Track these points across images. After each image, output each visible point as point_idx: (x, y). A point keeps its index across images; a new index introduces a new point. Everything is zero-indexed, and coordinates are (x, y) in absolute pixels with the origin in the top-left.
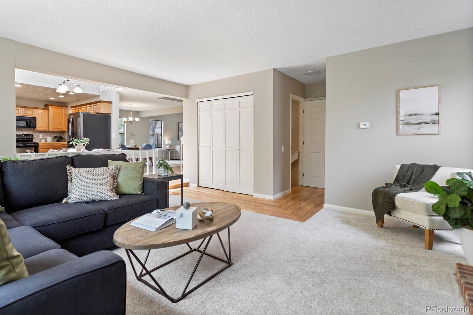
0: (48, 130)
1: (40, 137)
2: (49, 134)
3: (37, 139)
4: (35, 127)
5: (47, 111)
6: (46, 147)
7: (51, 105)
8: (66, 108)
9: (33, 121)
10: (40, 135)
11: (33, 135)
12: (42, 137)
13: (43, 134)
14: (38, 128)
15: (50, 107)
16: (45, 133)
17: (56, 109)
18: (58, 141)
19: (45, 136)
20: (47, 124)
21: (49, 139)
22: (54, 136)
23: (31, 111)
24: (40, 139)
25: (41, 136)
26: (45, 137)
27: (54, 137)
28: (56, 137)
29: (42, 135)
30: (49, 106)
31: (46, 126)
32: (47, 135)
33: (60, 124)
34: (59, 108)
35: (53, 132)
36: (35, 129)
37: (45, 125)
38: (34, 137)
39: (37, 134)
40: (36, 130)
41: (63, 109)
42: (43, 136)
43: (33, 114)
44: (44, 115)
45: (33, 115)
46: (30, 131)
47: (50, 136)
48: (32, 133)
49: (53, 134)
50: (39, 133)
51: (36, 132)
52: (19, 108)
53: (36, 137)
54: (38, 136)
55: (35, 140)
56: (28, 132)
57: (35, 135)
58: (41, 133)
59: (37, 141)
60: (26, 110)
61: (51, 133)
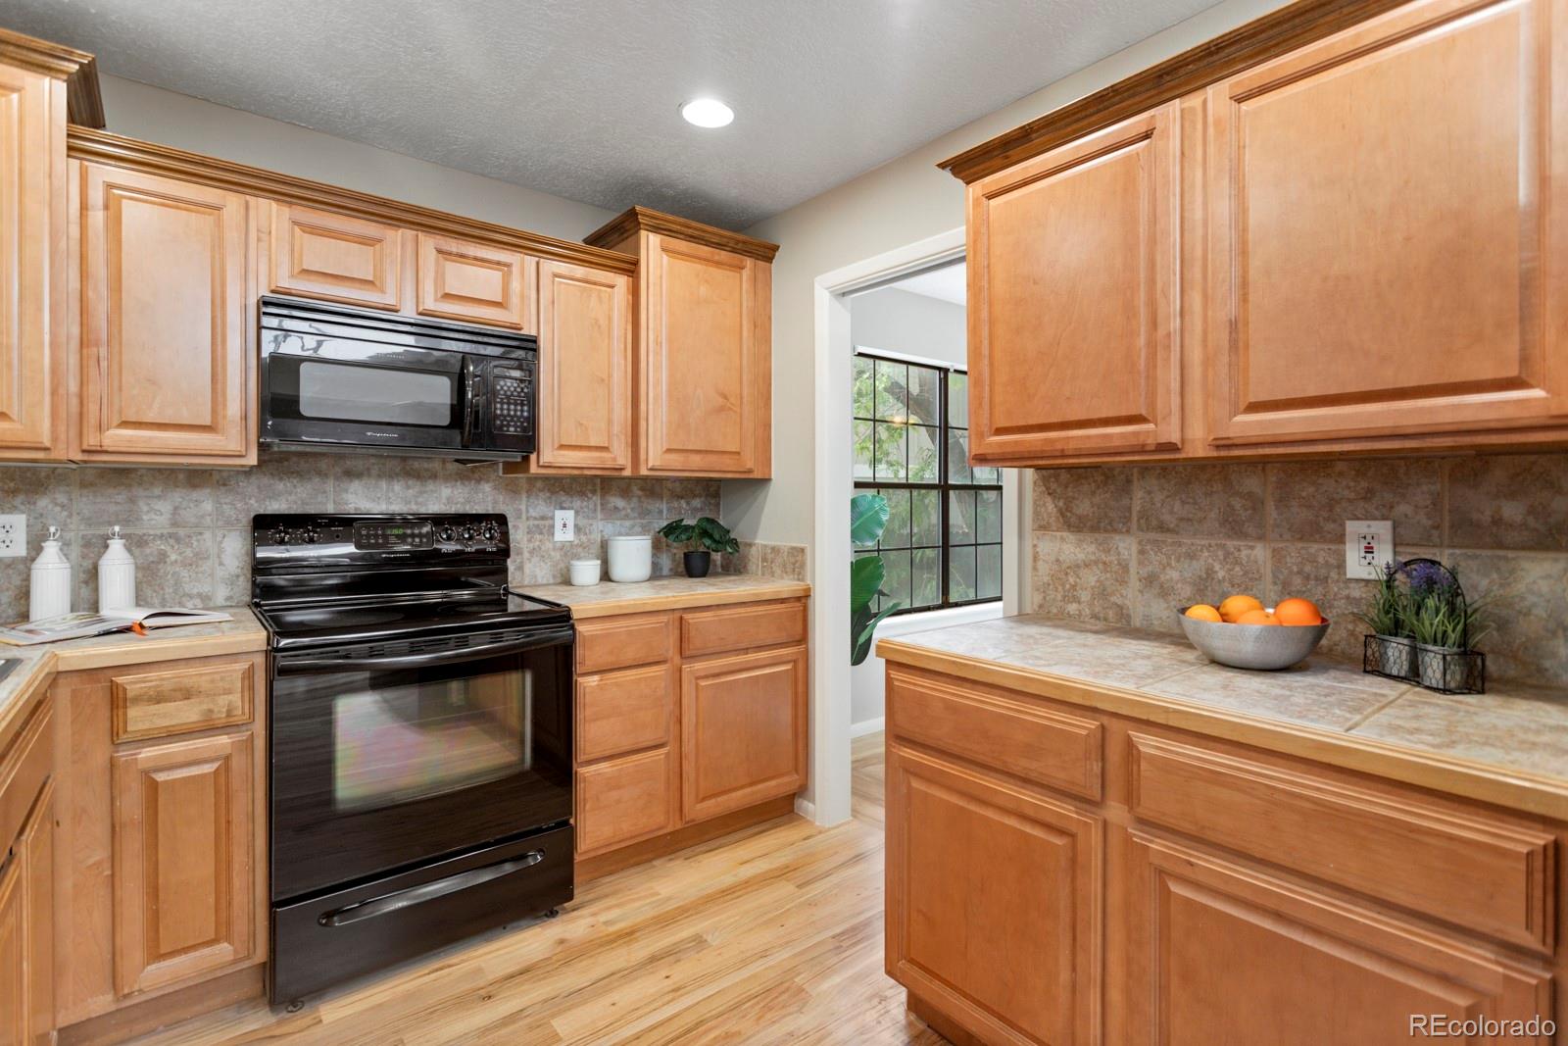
0: (627, 473)
1: (559, 536)
2: (620, 503)
3: (532, 552)
4: (528, 441)
5: (621, 281)
6: (630, 655)
7: (656, 229)
8: (761, 263)
9: (509, 381)
10: (559, 515)
11: (501, 519)
13: (577, 503)
14: (550, 455)
15: (651, 245)
16: (596, 499)
17: (699, 267)
18: (695, 567)
19: (600, 527)
20: (621, 411)
21: (633, 553)
23: (496, 276)
24: (557, 555)
25: (565, 523)
26: (597, 537)
27: (664, 533)
28: (671, 530)
29: (570, 516)
30: (643, 233)
31: (616, 429)
32: (611, 513)
33: (721, 409)
34: (718, 264)
35: (652, 487)
36: (526, 459)
37: (610, 422)
38: (517, 532)
39: (532, 513)
40: (534, 469)
41: (746, 273)
42: (578, 529)
43: (515, 300)
44: (604, 321)
45: (517, 317)
46: (479, 481)
47: (633, 526)
48: (495, 502)
49: (649, 507)
50: (548, 494)
51: (529, 492)
52: (382, 226)
53: (529, 541)
54: (547, 523)
55: (522, 562)
56: (467, 490)
57: (524, 516)
58: (570, 499)
59: (537, 570)
60: (450, 254)
61: (639, 497)
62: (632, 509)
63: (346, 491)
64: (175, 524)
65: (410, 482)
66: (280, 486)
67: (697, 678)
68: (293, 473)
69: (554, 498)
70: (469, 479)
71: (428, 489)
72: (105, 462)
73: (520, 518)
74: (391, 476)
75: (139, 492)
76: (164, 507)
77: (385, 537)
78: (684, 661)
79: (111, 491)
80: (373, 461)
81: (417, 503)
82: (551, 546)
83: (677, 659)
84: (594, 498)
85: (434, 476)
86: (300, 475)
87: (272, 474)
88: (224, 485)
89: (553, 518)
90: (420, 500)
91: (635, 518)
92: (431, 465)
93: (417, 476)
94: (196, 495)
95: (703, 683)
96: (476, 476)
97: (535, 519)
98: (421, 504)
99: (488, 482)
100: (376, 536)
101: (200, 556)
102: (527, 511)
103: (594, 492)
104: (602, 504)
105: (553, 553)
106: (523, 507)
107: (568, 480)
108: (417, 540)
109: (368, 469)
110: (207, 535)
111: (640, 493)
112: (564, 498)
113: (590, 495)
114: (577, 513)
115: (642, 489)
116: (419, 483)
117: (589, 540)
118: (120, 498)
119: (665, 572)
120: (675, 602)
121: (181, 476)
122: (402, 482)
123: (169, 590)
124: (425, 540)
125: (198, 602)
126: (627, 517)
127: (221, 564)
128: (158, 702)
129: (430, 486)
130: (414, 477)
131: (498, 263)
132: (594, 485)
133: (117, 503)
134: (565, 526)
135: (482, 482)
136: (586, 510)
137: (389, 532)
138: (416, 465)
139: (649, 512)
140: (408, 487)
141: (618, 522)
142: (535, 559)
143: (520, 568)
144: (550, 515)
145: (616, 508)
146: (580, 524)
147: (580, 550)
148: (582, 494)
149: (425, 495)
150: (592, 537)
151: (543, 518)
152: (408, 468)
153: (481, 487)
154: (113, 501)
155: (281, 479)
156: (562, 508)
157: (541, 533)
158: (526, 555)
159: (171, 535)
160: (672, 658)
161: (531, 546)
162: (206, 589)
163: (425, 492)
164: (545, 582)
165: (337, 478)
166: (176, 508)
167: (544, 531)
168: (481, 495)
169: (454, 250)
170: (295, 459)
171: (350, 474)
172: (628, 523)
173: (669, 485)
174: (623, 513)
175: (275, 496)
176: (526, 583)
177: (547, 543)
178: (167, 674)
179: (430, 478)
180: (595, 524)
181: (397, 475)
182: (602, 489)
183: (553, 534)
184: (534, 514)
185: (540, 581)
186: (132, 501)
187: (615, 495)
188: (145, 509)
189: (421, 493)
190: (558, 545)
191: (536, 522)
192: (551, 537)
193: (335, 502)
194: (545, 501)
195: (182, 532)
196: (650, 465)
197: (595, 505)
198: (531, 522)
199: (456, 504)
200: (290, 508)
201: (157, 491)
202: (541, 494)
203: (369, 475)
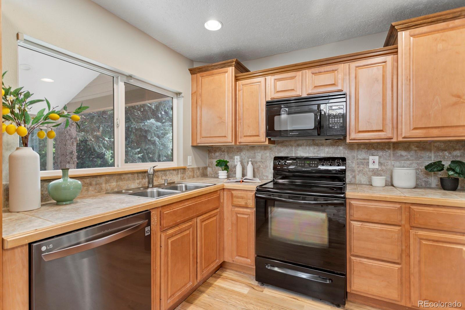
1: (371, 166)
2: (404, 153)
3: (359, 172)
6: (377, 217)
7: (407, 29)
10: (371, 158)
11: (344, 159)
12: (376, 166)
13: (381, 153)
16: (390, 152)
20: (389, 115)
22: (427, 164)
23: (332, 75)
24: (371, 174)
26: (391, 168)
27: (427, 167)
29: (376, 158)
30: (399, 33)
31: (387, 122)
32: (398, 157)
36: (346, 139)
37: (384, 121)
38: (351, 164)
39: (359, 157)
40: (348, 141)
42: (380, 164)
43: (340, 82)
44: (380, 78)
45: (339, 88)
47: (411, 164)
48: (344, 153)
49: (422, 155)
50: (366, 150)
51: (358, 149)
52: (296, 72)
53: (358, 167)
54: (366, 161)
55: (355, 175)
56: (333, 149)
57: (356, 158)
58: (377, 152)
59: (362, 179)
60: (316, 73)
61: (416, 151)
62: (411, 156)
63: (298, 150)
64: (262, 159)
65: (315, 147)
66: (282, 149)
67: (421, 239)
68: (285, 146)
69: (369, 151)
70: (334, 145)
71: (320, 149)
72: (250, 145)
73: (354, 158)
74: (310, 145)
75: (256, 151)
76: (260, 155)
77: (304, 164)
78: (412, 228)
79: (251, 151)
80: (304, 141)
81: (317, 154)
82: (367, 170)
83: (407, 226)
84: (389, 151)
85: (322, 145)
86: (286, 146)
87: (280, 146)
88: (271, 149)
89: (368, 159)
90: (318, 152)
91: (412, 160)
92: (321, 141)
93: (317, 145)
94: (266, 152)
95: (424, 242)
96: (337, 144)
97: (361, 159)
98: (319, 154)
99: (341, 146)
100: (302, 163)
101: (266, 167)
102: (357, 156)
103: (389, 149)
104: (393, 154)
105: (368, 173)
106: (355, 155)
107: (376, 144)
108: (313, 165)
109: (303, 144)
110: (268, 161)
111: (416, 149)
112: (373, 151)
113: (387, 150)
114: (380, 157)
115: (417, 147)
116: (318, 147)
117: (386, 168)
118: (253, 153)
119: (433, 185)
120: (405, 199)
121: (263, 147)
122: (313, 147)
123: (261, 174)
124: (316, 165)
125: (266, 177)
126: (408, 159)
127: (270, 169)
128: (238, 198)
129: (321, 148)
130: (316, 145)
131: (333, 71)
132: (389, 146)
133: (252, 154)
134: (374, 162)
135: (339, 146)
136: (385, 156)
137: (305, 162)
138: (317, 142)
139: (422, 157)
140: (315, 149)
141: (403, 162)
142: (361, 174)
143: (354, 177)
144: (367, 158)
145: (401, 155)
146: (382, 162)
147: (381, 172)
148: (383, 149)
149: (320, 151)
150: (388, 167)
151: (364, 159)
152: (314, 143)
153: (339, 148)
154: (251, 153)
155: (282, 147)
156: (373, 155)
157: (363, 165)
158: (357, 172)
159: (261, 161)
160: (404, 225)
161: (359, 169)
162: (267, 174)
163: (320, 150)
164: (365, 183)
165: (295, 147)
166: (262, 155)
167: (365, 164)
168: (339, 151)
169: (317, 71)
170: (285, 142)
171: (298, 145)
172: (408, 162)
173: (436, 144)
174: (406, 158)
175: (281, 152)
176: (357, 182)
177: (366, 168)
178: (240, 192)
179: (321, 145)
180: (389, 162)
181: (311, 145)
182: (394, 147)
183: (369, 165)
184: (360, 158)
185: (363, 182)
186: (255, 153)
187: (401, 150)
188: (257, 155)
189: (319, 150)
190: (371, 169)
191: (361, 161)
192: (368, 167)
193: (295, 154)
194: (365, 153)
195: (263, 161)
196: (403, 136)
197: (390, 155)
198: (359, 161)
199: (330, 153)
200: (284, 155)
201: (259, 151)
202: (363, 150)
203: (303, 146)
